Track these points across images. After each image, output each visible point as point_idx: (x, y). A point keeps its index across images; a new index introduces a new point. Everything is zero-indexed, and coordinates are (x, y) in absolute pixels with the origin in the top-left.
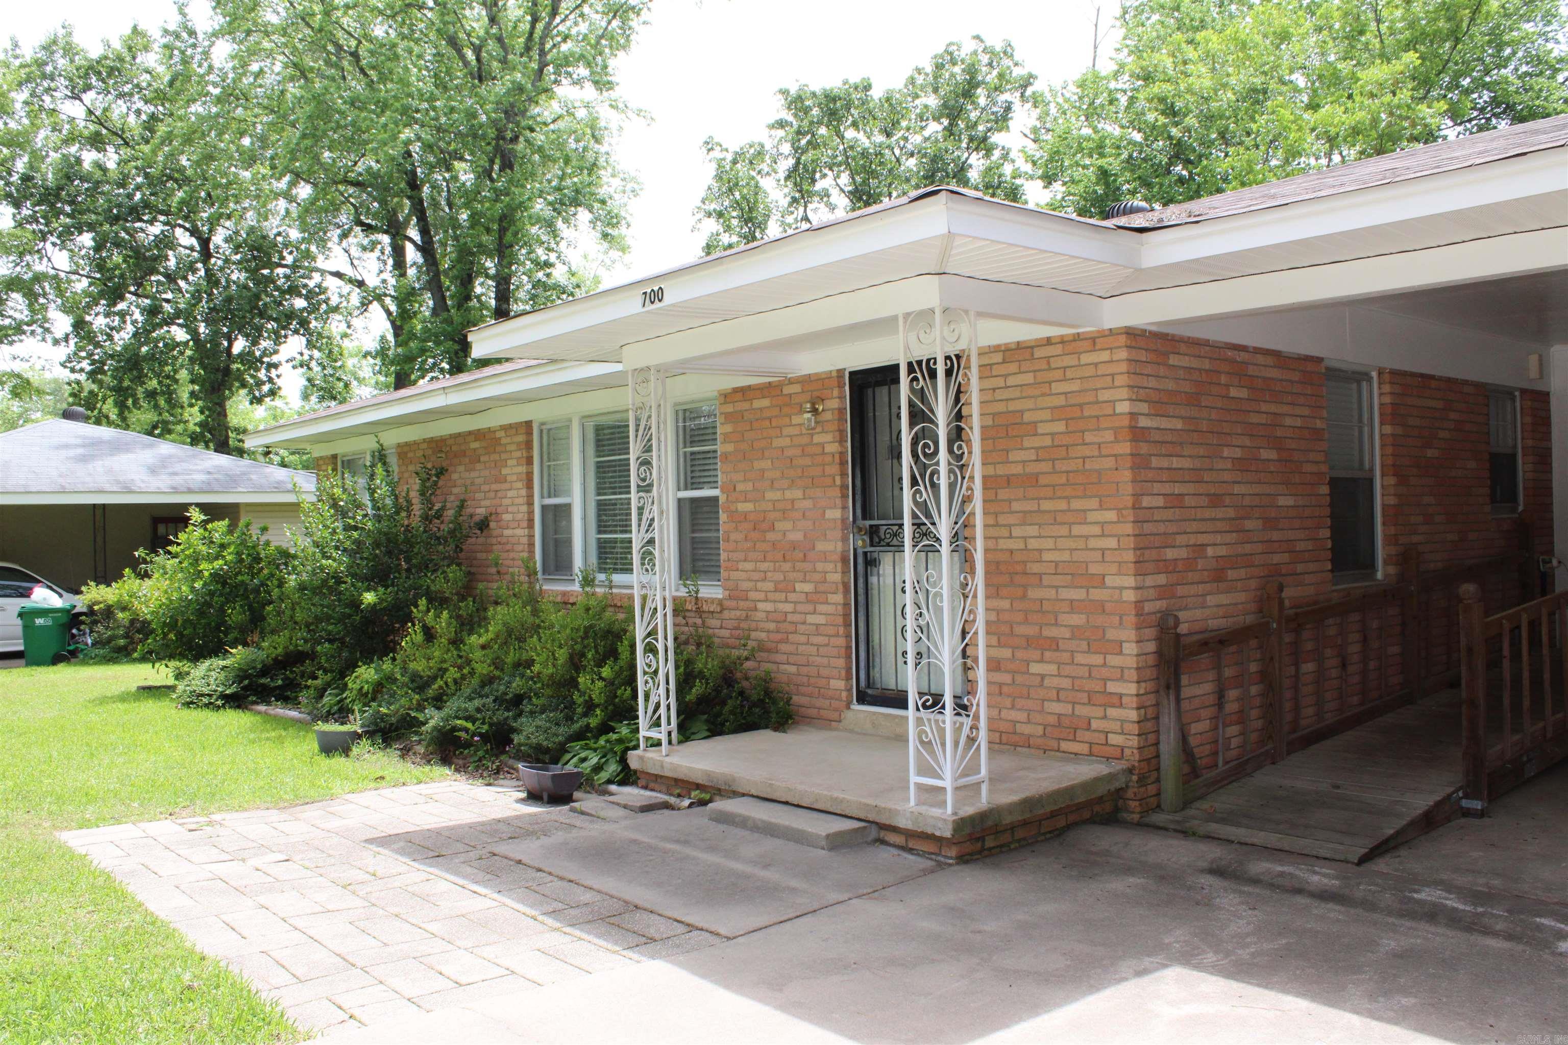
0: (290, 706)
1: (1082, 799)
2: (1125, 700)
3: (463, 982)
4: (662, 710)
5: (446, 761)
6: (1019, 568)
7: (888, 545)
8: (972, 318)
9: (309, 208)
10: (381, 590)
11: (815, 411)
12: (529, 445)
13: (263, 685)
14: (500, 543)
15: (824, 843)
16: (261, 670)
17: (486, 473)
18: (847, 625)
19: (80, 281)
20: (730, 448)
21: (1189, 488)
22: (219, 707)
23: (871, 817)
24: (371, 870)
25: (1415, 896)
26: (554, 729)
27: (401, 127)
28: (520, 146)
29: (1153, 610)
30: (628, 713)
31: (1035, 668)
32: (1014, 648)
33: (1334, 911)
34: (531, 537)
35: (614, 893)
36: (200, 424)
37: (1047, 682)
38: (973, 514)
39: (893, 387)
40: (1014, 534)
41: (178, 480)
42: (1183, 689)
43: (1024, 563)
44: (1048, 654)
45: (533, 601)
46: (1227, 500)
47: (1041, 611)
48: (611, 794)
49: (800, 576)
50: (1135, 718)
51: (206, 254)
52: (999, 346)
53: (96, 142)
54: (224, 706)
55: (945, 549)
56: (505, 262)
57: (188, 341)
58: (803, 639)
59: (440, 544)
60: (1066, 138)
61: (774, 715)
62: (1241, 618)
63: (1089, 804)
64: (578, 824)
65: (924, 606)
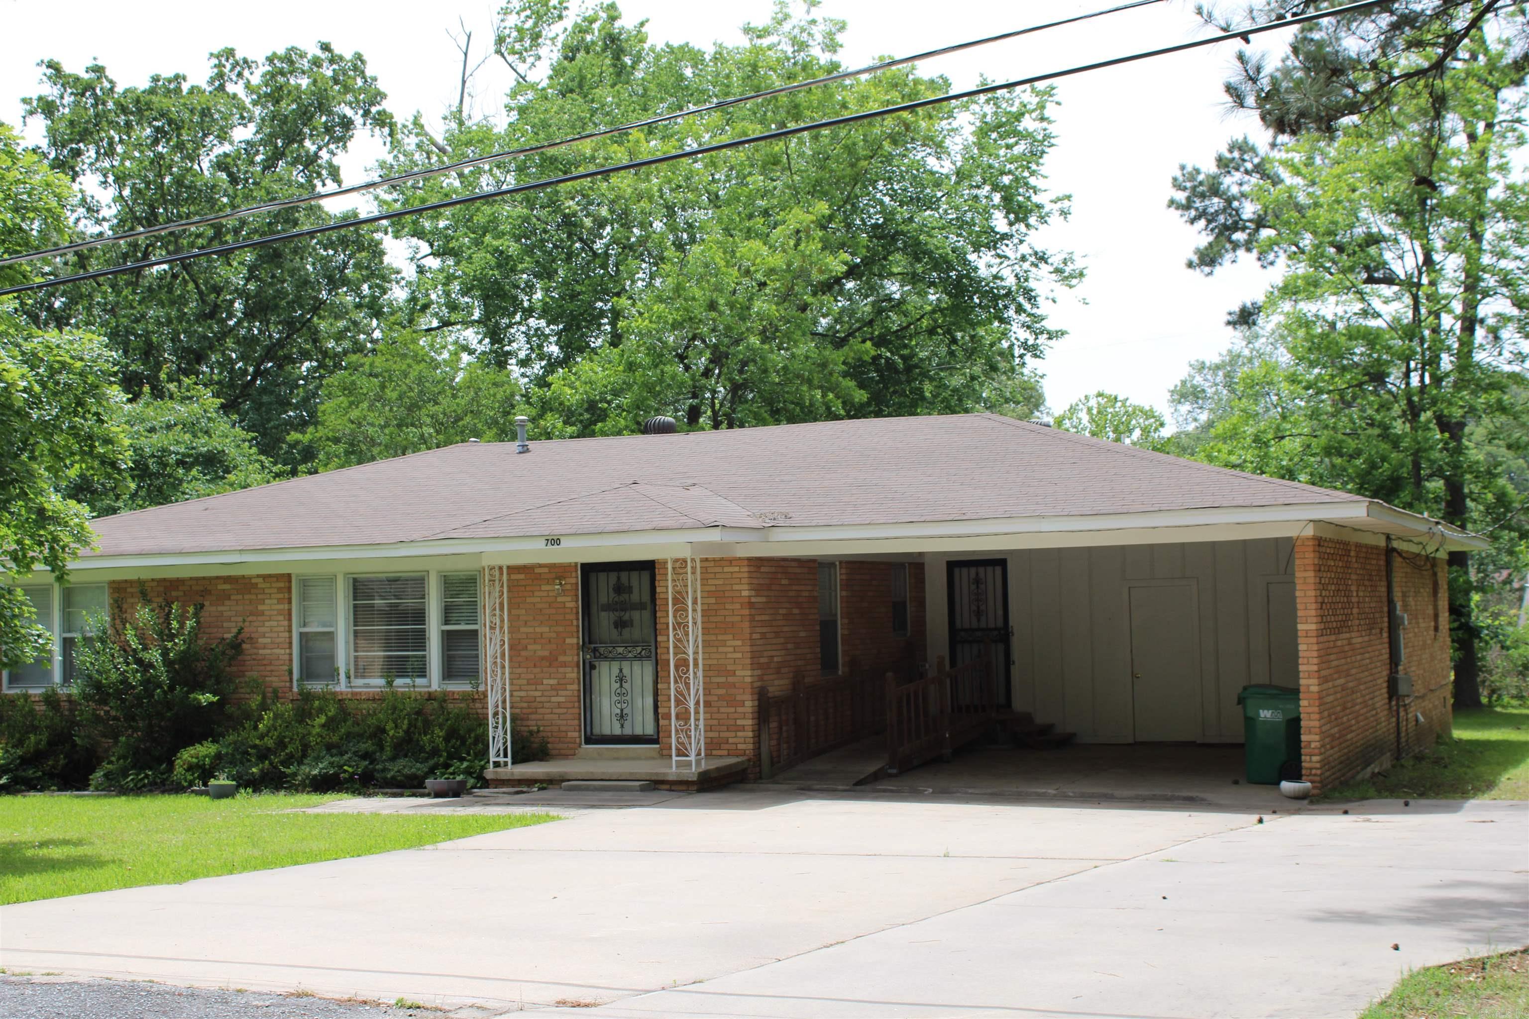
2: (746, 728)
7: (603, 659)
11: (560, 584)
12: (288, 590)
17: (238, 608)
21: (768, 630)
23: (653, 778)
29: (757, 686)
34: (290, 655)
42: (768, 724)
46: (782, 635)
49: (547, 675)
50: (751, 737)
55: (691, 658)
58: (548, 711)
62: (787, 692)
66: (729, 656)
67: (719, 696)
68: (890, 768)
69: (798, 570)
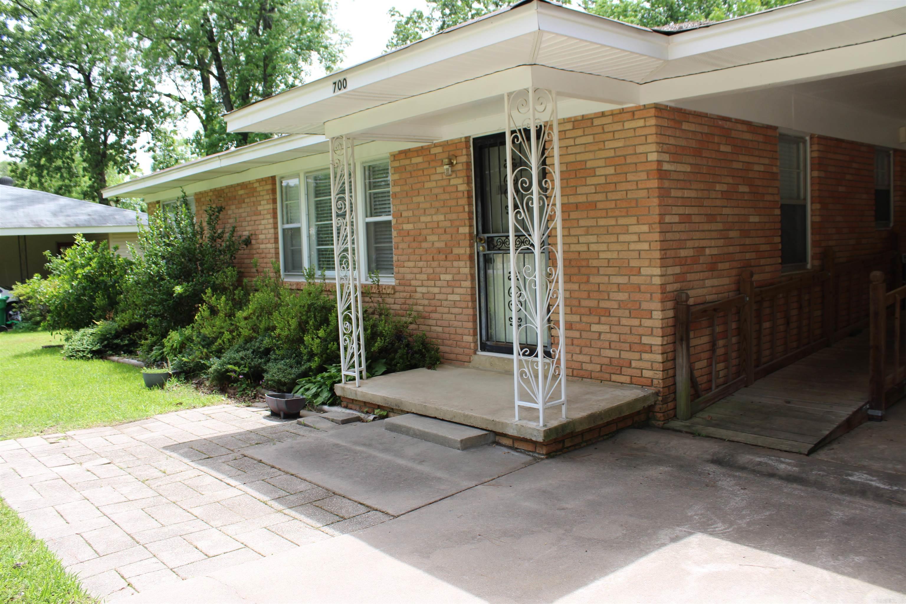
0: (133, 356)
1: (627, 413)
2: (654, 348)
3: (211, 555)
4: (356, 358)
5: (223, 390)
6: (584, 263)
7: (499, 249)
8: (554, 95)
9: (147, 54)
10: (185, 284)
11: (451, 164)
12: (274, 191)
13: (116, 344)
14: (258, 253)
15: (459, 445)
16: (115, 335)
17: (248, 209)
18: (473, 301)
19: (11, 101)
20: (397, 189)
21: (695, 210)
22: (89, 358)
23: (490, 428)
24: (162, 469)
25: (850, 478)
26: (289, 370)
27: (201, 2)
28: (276, 15)
29: (672, 290)
30: (335, 359)
31: (595, 328)
32: (581, 315)
33: (796, 489)
34: (277, 248)
35: (320, 483)
36: (90, 187)
37: (602, 337)
38: (555, 228)
39: (501, 147)
40: (581, 241)
41: (71, 219)
42: (691, 341)
43: (588, 260)
44: (603, 319)
45: (276, 288)
46: (719, 219)
47: (598, 291)
48: (325, 412)
49: (444, 270)
50: (661, 360)
51: (88, 83)
52: (570, 118)
53: (16, 14)
54: (92, 357)
55: (537, 251)
56: (268, 85)
57: (79, 137)
58: (446, 310)
59: (221, 254)
60: (604, 7)
61: (428, 359)
62: (726, 295)
63: (631, 416)
64: (301, 433)
65: (522, 288)
66: (632, 246)
67: (620, 302)
68: (871, 408)
69: (747, 136)
